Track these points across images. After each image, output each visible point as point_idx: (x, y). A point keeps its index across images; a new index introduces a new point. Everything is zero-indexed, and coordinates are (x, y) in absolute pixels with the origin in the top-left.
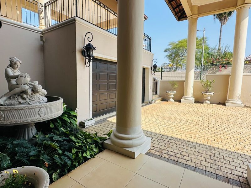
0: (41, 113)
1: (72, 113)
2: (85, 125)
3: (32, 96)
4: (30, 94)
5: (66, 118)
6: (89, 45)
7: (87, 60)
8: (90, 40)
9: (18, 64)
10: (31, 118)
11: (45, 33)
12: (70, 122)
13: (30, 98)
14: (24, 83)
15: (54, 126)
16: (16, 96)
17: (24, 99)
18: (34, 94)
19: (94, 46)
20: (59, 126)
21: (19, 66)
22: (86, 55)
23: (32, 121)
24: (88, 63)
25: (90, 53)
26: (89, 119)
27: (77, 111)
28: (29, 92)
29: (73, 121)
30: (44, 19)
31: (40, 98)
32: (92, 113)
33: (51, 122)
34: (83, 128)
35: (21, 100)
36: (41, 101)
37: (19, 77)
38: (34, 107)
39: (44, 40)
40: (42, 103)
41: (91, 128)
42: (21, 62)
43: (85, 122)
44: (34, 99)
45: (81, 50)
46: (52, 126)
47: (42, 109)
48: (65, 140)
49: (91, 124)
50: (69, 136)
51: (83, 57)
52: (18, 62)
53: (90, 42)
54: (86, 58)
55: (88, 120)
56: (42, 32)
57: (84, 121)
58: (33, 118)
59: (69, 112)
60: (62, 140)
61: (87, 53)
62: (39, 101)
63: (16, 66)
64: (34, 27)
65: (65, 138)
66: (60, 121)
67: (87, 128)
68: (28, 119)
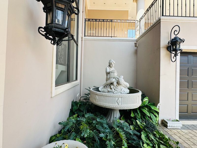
0: (120, 102)
1: (153, 108)
2: (167, 125)
3: (117, 87)
4: (116, 86)
5: (146, 111)
6: (175, 38)
7: (173, 55)
8: (176, 33)
9: (113, 64)
10: (112, 105)
11: (138, 40)
12: (149, 116)
13: (115, 89)
14: (113, 77)
15: (134, 116)
16: (108, 86)
17: (111, 89)
18: (118, 86)
19: (181, 39)
20: (138, 117)
21: (113, 66)
22: (172, 49)
23: (112, 107)
24: (174, 58)
25: (176, 47)
26: (174, 119)
27: (159, 107)
28: (115, 84)
29: (153, 116)
30: (139, 31)
31: (122, 89)
32: (178, 113)
33: (132, 111)
34: (165, 128)
35: (109, 90)
36: (122, 92)
37: (111, 73)
38: (114, 96)
39: (137, 45)
40: (123, 93)
41: (175, 131)
42: (114, 62)
43: (168, 122)
44: (117, 90)
45: (167, 45)
46: (132, 115)
47: (120, 99)
48: (135, 134)
49: (176, 126)
50: (142, 131)
51: (168, 52)
52: (113, 63)
53: (176, 35)
54: (171, 53)
55: (173, 121)
56: (136, 40)
57: (167, 120)
58: (113, 105)
59: (150, 106)
60: (132, 134)
61: (173, 47)
62: (121, 92)
63: (112, 65)
64: (131, 38)
65: (137, 133)
66: (140, 113)
67: (171, 130)
68: (110, 104)
